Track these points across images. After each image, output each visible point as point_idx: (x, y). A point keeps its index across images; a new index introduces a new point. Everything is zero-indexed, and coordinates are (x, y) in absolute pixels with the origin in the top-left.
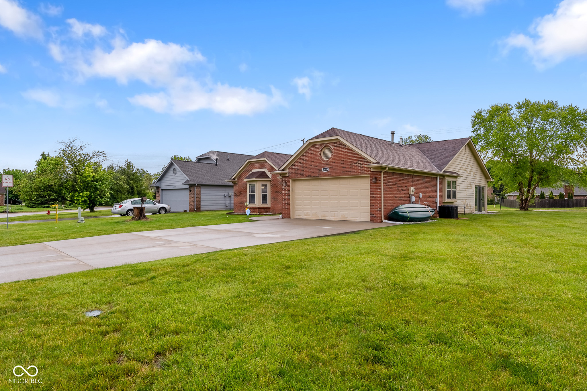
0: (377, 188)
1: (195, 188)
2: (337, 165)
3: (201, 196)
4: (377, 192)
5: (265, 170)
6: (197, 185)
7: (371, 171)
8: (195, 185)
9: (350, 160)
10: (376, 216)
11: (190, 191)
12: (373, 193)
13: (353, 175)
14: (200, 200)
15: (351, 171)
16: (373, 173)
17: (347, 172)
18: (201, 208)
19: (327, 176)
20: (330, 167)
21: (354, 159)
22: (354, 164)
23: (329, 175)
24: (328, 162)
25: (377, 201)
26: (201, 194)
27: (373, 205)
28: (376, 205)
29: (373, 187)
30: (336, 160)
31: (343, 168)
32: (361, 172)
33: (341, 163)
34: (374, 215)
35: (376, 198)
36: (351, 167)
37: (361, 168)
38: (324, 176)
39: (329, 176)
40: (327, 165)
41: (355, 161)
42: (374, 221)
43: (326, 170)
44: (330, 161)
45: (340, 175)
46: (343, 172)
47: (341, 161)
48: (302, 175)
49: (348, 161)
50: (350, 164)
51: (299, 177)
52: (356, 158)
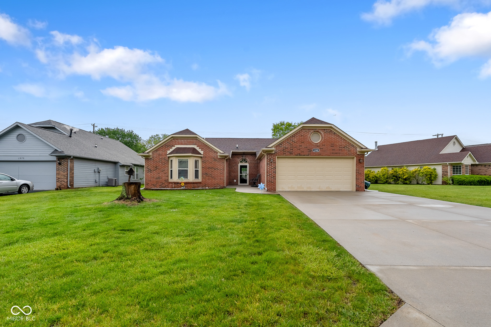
0: (361, 167)
1: (69, 160)
2: (327, 147)
3: (74, 171)
4: (362, 169)
5: (195, 147)
6: (73, 157)
7: (358, 154)
8: (71, 157)
9: (339, 144)
10: (361, 187)
11: (60, 164)
12: (358, 170)
13: (341, 156)
14: (73, 175)
15: (340, 153)
16: (358, 156)
17: (336, 153)
18: (74, 185)
19: (317, 155)
20: (320, 149)
21: (343, 144)
22: (343, 148)
23: (320, 154)
24: (319, 144)
25: (362, 176)
26: (74, 169)
27: (359, 179)
28: (361, 179)
29: (359, 166)
30: (326, 143)
31: (332, 150)
32: (348, 154)
33: (331, 146)
34: (359, 186)
35: (361, 173)
36: (340, 150)
37: (349, 151)
38: (314, 156)
39: (319, 156)
40: (317, 146)
41: (343, 145)
42: (359, 190)
43: (317, 151)
44: (320, 144)
45: (329, 156)
46: (332, 153)
47: (331, 144)
48: (291, 154)
49: (337, 145)
50: (339, 148)
51: (287, 155)
52: (344, 143)
